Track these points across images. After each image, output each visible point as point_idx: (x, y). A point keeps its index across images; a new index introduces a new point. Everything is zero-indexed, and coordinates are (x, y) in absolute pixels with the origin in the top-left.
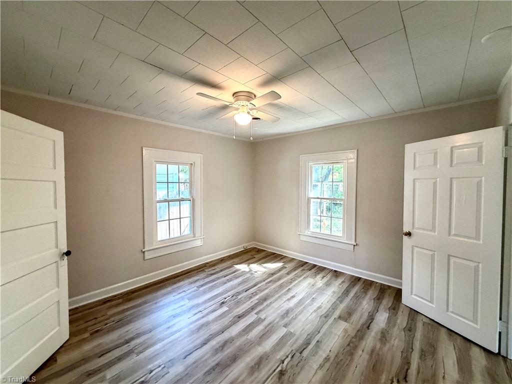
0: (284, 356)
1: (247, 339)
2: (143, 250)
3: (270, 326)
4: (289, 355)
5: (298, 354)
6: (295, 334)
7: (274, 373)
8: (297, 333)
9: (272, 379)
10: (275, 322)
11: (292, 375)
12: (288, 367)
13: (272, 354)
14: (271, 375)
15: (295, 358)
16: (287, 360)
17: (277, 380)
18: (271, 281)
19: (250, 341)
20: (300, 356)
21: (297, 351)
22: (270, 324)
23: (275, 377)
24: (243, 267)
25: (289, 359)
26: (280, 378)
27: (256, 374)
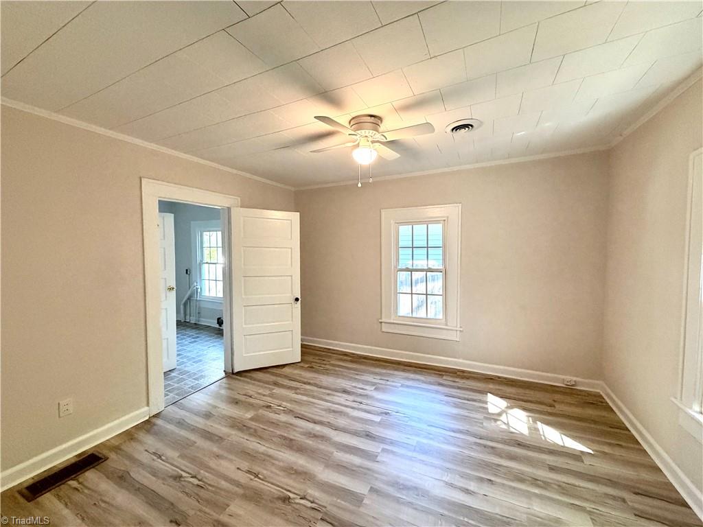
0: (313, 497)
1: (332, 453)
2: (380, 321)
3: (365, 471)
4: (316, 503)
5: (319, 516)
6: (359, 507)
7: (285, 491)
8: (362, 510)
9: (276, 490)
10: (376, 475)
11: (283, 511)
12: (295, 505)
13: (314, 484)
14: (282, 488)
15: (313, 513)
16: (307, 502)
17: (276, 496)
18: (492, 448)
19: (330, 457)
20: (317, 520)
21: (326, 514)
22: (369, 469)
23: (279, 493)
24: (495, 403)
25: (309, 504)
26: (279, 498)
27: (281, 473)
